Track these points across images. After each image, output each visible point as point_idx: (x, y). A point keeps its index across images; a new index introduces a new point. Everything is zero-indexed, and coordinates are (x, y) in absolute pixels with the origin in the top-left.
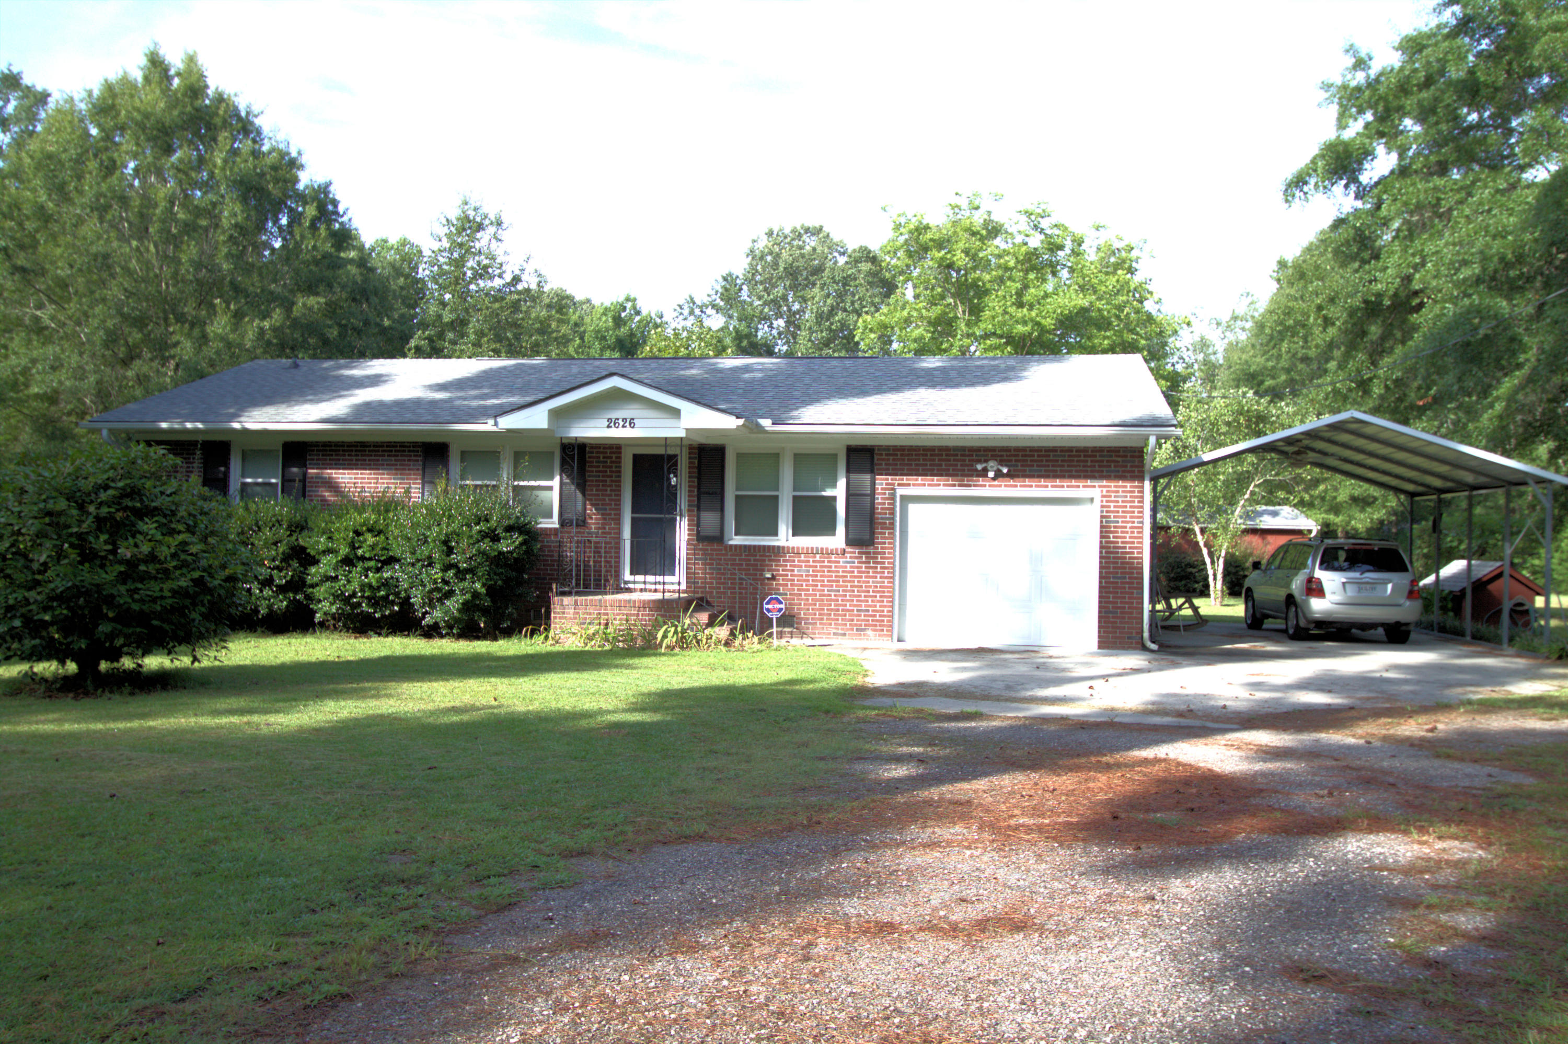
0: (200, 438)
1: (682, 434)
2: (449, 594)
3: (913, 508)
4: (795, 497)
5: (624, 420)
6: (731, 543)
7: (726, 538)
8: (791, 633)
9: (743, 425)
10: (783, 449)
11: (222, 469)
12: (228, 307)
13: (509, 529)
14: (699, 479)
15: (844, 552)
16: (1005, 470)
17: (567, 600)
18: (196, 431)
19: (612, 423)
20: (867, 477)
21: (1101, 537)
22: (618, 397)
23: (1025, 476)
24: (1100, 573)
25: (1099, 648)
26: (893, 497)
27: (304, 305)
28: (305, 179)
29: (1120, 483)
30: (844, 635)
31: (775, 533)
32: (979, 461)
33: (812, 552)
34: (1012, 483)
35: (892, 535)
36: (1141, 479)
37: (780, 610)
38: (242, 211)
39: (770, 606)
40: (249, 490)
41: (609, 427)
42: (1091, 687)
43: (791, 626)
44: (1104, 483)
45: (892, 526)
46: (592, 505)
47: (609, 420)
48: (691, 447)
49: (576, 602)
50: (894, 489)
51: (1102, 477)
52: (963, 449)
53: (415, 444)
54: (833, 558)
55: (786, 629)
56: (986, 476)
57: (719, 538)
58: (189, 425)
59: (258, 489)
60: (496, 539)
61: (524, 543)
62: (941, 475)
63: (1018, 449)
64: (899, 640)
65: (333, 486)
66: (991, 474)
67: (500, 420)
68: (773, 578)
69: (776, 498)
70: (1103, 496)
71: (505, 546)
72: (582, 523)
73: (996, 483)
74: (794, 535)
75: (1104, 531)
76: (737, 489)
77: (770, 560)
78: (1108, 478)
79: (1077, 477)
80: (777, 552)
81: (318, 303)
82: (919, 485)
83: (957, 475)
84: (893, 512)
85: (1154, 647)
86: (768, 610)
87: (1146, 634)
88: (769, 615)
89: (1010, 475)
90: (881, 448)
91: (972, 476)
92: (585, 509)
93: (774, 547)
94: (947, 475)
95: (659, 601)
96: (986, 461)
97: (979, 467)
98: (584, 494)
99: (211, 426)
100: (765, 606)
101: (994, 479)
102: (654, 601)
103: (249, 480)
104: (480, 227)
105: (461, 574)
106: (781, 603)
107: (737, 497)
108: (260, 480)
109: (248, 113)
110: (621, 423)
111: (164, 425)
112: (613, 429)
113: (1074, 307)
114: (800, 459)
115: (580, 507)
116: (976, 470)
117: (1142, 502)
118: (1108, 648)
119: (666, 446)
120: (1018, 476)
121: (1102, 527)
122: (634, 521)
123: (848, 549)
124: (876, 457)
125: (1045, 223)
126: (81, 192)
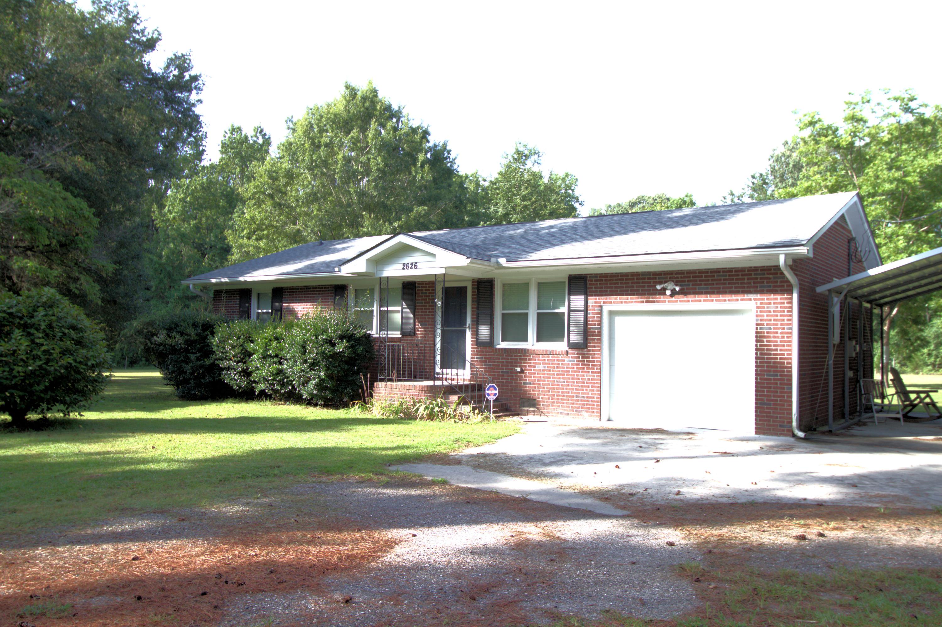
1: (443, 271)
3: (618, 320)
4: (538, 314)
5: (412, 264)
6: (498, 347)
7: (495, 343)
10: (530, 280)
11: (247, 305)
13: (341, 338)
14: (478, 304)
15: (567, 353)
16: (677, 289)
17: (382, 384)
19: (405, 266)
20: (582, 297)
21: (757, 341)
22: (406, 249)
23: (695, 293)
24: (756, 371)
25: (756, 433)
26: (601, 313)
29: (772, 296)
30: (568, 414)
31: (525, 340)
32: (660, 283)
33: (546, 353)
34: (685, 299)
35: (600, 341)
36: (790, 292)
37: (495, 394)
39: (489, 392)
41: (403, 269)
43: (534, 406)
44: (759, 296)
45: (600, 334)
46: (419, 322)
47: (404, 264)
48: (474, 281)
49: (386, 385)
50: (601, 306)
51: (756, 292)
52: (649, 273)
53: (331, 286)
54: (560, 357)
55: (532, 409)
56: (665, 294)
57: (491, 343)
62: (634, 295)
63: (690, 272)
64: (609, 420)
65: (293, 312)
66: (668, 292)
67: (342, 268)
68: (522, 371)
69: (526, 315)
70: (758, 307)
71: (339, 348)
72: (413, 333)
73: (673, 299)
74: (538, 341)
75: (759, 337)
76: (503, 309)
77: (521, 359)
78: (761, 292)
79: (737, 292)
80: (524, 353)
82: (618, 303)
83: (644, 294)
84: (600, 323)
85: (801, 434)
86: (488, 395)
87: (794, 424)
88: (489, 398)
89: (683, 292)
90: (591, 275)
91: (655, 294)
92: (415, 324)
93: (522, 350)
94: (637, 294)
95: (431, 387)
96: (665, 282)
97: (659, 287)
98: (414, 315)
100: (487, 392)
101: (672, 296)
102: (428, 386)
103: (260, 311)
107: (503, 315)
108: (265, 311)
110: (410, 266)
111: (214, 281)
112: (406, 270)
114: (541, 286)
115: (412, 324)
116: (657, 290)
117: (791, 311)
118: (764, 434)
119: (444, 281)
120: (690, 293)
121: (757, 333)
122: (442, 331)
123: (570, 351)
124: (588, 283)
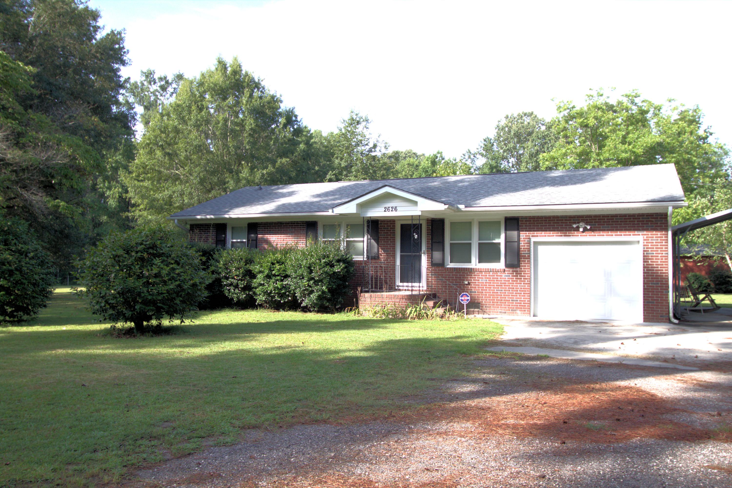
0: (212, 222)
1: (420, 213)
2: (312, 292)
3: (541, 248)
4: (479, 244)
5: (392, 207)
6: (448, 266)
7: (445, 264)
8: (478, 311)
9: (448, 208)
10: (473, 219)
11: (223, 236)
12: (248, 165)
13: (339, 261)
14: (432, 235)
15: (504, 271)
16: (589, 227)
17: (367, 295)
18: (211, 219)
19: (386, 209)
20: (515, 233)
21: (644, 262)
22: (389, 197)
23: (600, 230)
24: (644, 281)
25: (644, 321)
26: (529, 243)
27: (281, 162)
28: (284, 107)
29: (654, 233)
30: (505, 313)
31: (470, 262)
32: (575, 223)
33: (488, 271)
34: (593, 234)
35: (529, 262)
36: (666, 230)
37: (468, 300)
38: (254, 123)
39: (463, 298)
40: (235, 245)
41: (385, 211)
42: (622, 343)
43: (478, 308)
44: (645, 233)
45: (529, 257)
46: (382, 249)
47: (385, 208)
48: (428, 220)
49: (371, 295)
50: (530, 239)
51: (643, 230)
52: (566, 217)
53: (303, 222)
54: (499, 274)
55: (476, 310)
56: (579, 230)
57: (442, 264)
58: (208, 217)
59: (238, 244)
60: (332, 266)
61: (346, 267)
62: (555, 231)
63: (596, 216)
64: (534, 316)
65: (267, 242)
66: (581, 230)
67: (334, 209)
68: (469, 284)
69: (470, 244)
70: (644, 240)
71: (337, 269)
72: (376, 258)
73: (584, 234)
74: (479, 262)
75: (646, 259)
76: (451, 240)
77: (467, 275)
78: (647, 230)
79: (629, 230)
80: (470, 271)
81: (286, 161)
82: (543, 236)
83: (563, 231)
84: (529, 250)
85: (676, 321)
86: (462, 300)
87: (671, 315)
88: (462, 302)
89: (591, 230)
90: (522, 217)
91: (571, 231)
92: (378, 251)
93: (469, 268)
94: (557, 231)
95: (410, 295)
96: (578, 223)
97: (575, 226)
98: (378, 244)
99: (217, 217)
100: (460, 298)
101: (583, 232)
102: (407, 296)
103: (234, 240)
104: (358, 123)
105: (316, 283)
106: (468, 296)
107: (451, 244)
108: (239, 240)
109: (259, 80)
110: (391, 209)
111: (199, 217)
112: (387, 212)
113: (653, 142)
114: (482, 224)
115: (376, 250)
116: (573, 228)
117: (667, 242)
118: (649, 321)
119: (412, 220)
120: (596, 230)
121: (644, 256)
122: (401, 256)
123: (507, 269)
124: (520, 222)
125: (637, 100)
126: (190, 119)
